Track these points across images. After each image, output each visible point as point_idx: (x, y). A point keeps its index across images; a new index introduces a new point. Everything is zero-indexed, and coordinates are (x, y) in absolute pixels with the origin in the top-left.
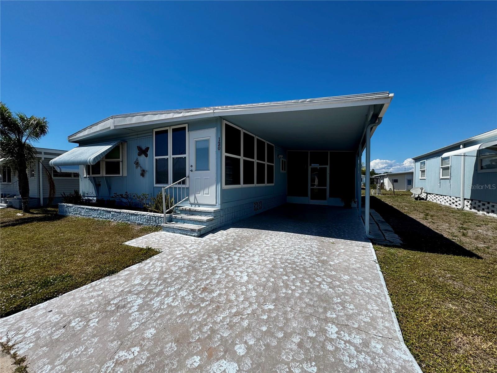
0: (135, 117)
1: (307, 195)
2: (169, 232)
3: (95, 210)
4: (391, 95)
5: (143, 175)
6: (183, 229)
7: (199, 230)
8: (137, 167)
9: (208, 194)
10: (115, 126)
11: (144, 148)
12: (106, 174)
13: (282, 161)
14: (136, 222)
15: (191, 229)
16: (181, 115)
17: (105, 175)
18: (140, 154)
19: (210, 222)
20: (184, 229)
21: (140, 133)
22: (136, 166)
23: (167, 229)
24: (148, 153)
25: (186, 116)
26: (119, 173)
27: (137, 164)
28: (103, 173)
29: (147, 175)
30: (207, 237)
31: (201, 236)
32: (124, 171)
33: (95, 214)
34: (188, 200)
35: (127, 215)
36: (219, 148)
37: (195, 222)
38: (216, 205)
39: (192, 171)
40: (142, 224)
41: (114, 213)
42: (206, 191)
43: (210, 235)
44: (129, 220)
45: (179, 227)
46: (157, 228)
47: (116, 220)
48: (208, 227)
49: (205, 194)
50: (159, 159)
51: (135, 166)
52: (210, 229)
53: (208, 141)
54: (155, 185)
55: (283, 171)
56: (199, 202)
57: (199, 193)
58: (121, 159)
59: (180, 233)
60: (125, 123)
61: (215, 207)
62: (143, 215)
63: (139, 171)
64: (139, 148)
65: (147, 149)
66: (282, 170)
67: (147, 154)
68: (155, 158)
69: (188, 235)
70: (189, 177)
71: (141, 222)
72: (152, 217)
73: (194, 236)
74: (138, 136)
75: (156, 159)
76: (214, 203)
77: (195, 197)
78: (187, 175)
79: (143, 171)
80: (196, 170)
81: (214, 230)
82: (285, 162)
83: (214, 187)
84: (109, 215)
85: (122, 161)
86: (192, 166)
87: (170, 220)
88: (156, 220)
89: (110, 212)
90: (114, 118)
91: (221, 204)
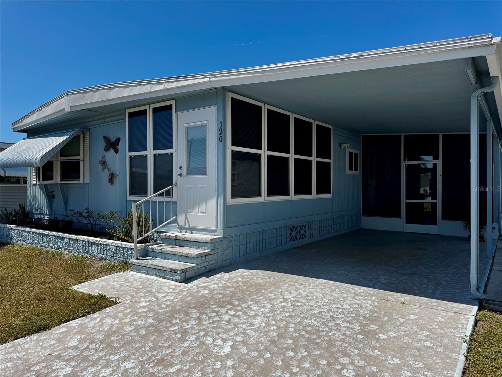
0: (98, 93)
1: (398, 215)
2: (140, 273)
3: (44, 235)
4: (496, 40)
5: (111, 181)
6: (159, 268)
7: (184, 271)
8: (103, 169)
9: (205, 213)
10: (71, 107)
11: (113, 139)
12: (61, 180)
13: (351, 154)
14: (98, 255)
15: (170, 269)
16: (161, 87)
17: (59, 182)
19: (204, 258)
20: (161, 268)
21: (107, 115)
23: (138, 268)
24: (119, 147)
25: (169, 89)
26: (78, 178)
28: (57, 178)
30: (195, 282)
31: (187, 280)
32: (85, 176)
33: (43, 242)
34: (175, 221)
35: (85, 243)
36: (221, 138)
37: (180, 258)
38: (215, 231)
39: (181, 175)
40: (106, 259)
41: (68, 241)
42: (202, 208)
43: (203, 279)
44: (87, 252)
45: (155, 265)
46: (125, 266)
47: (70, 251)
48: (199, 267)
49: (201, 213)
50: (134, 156)
52: (203, 270)
53: (204, 127)
54: (129, 198)
55: (353, 172)
56: (193, 225)
57: (191, 211)
58: (81, 157)
59: (156, 275)
60: (85, 102)
61: (216, 234)
62: (107, 245)
63: (105, 175)
64: (107, 139)
65: (118, 140)
66: (351, 169)
67: (118, 150)
68: (129, 154)
69: (168, 279)
70: (177, 185)
71: (104, 256)
72: (118, 248)
73: (176, 281)
74: (106, 120)
75: (131, 157)
76: (214, 227)
77: (186, 218)
78: (174, 183)
79: (112, 175)
80: (188, 173)
81: (209, 273)
82: (356, 155)
83: (214, 201)
84: (62, 244)
85: (83, 160)
86: (181, 168)
87: (145, 254)
88: (124, 253)
89: (62, 239)
90: (70, 95)
91: (223, 229)
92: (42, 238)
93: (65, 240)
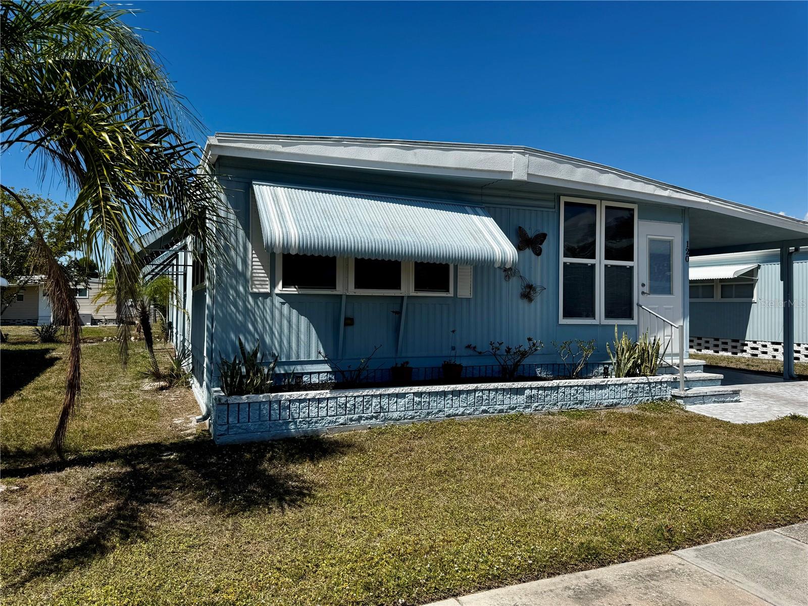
2: (695, 404)
5: (529, 296)
6: (721, 393)
8: (508, 277)
10: (528, 174)
12: (415, 289)
16: (665, 193)
18: (521, 248)
23: (691, 400)
32: (461, 285)
36: (687, 258)
37: (704, 383)
39: (643, 293)
47: (540, 407)
50: (571, 263)
53: (670, 243)
54: (562, 321)
59: (715, 402)
64: (523, 232)
65: (543, 237)
67: (541, 250)
68: (563, 260)
69: (727, 402)
70: (638, 305)
75: (565, 264)
78: (635, 302)
79: (530, 287)
80: (650, 293)
86: (643, 285)
90: (531, 155)
91: (688, 352)
92: (452, 400)
93: (527, 392)
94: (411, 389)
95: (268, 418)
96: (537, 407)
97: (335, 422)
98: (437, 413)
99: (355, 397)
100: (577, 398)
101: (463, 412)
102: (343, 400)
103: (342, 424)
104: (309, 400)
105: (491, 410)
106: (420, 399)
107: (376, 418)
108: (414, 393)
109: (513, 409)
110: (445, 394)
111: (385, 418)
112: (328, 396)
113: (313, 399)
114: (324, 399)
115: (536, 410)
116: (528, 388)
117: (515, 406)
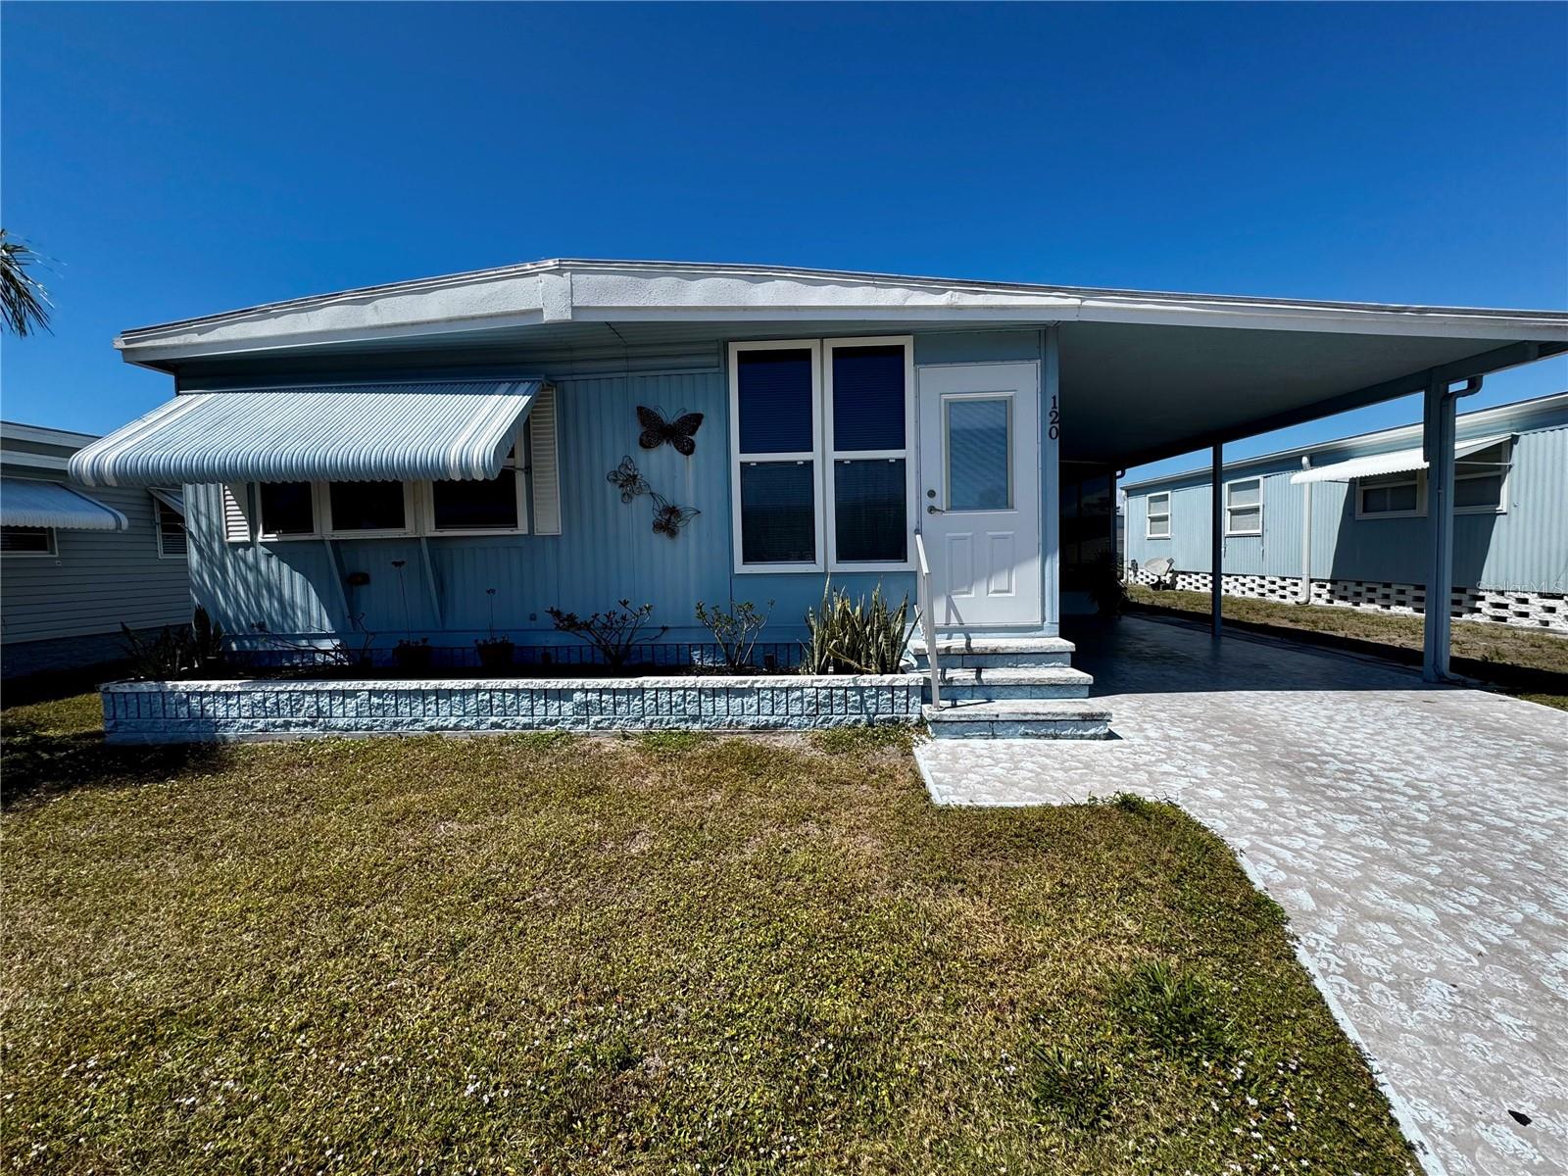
5: (666, 527)
6: (1042, 718)
8: (627, 497)
9: (1008, 591)
10: (574, 308)
12: (440, 526)
17: (430, 530)
18: (646, 444)
22: (620, 491)
23: (955, 728)
24: (699, 437)
26: (512, 521)
27: (629, 481)
28: (421, 523)
29: (691, 531)
32: (541, 515)
35: (683, 696)
36: (1056, 431)
38: (1040, 628)
39: (932, 509)
41: (592, 697)
42: (999, 582)
47: (606, 724)
49: (996, 592)
50: (758, 463)
51: (612, 490)
53: (1005, 406)
54: (740, 568)
56: (968, 622)
57: (965, 589)
58: (517, 462)
59: (1026, 735)
61: (1041, 634)
63: (642, 510)
64: (645, 415)
65: (693, 421)
67: (692, 445)
68: (739, 458)
69: (1066, 737)
73: (1096, 738)
74: (633, 363)
76: (1037, 620)
77: (951, 606)
78: (911, 528)
79: (673, 511)
80: (951, 508)
83: (1037, 564)
84: (556, 710)
85: (528, 470)
86: (932, 494)
89: (563, 695)
90: (573, 272)
91: (1059, 623)
92: (437, 704)
93: (578, 697)
94: (364, 685)
95: (161, 715)
96: (599, 722)
97: (252, 727)
98: (410, 723)
99: (277, 692)
100: (684, 709)
101: (455, 725)
102: (258, 697)
103: (260, 731)
104: (214, 693)
105: (509, 725)
106: (381, 701)
107: (313, 725)
108: (370, 691)
109: (551, 723)
110: (423, 694)
111: (326, 727)
112: (238, 689)
113: (216, 693)
114: (233, 693)
115: (596, 728)
116: (577, 690)
117: (554, 718)
